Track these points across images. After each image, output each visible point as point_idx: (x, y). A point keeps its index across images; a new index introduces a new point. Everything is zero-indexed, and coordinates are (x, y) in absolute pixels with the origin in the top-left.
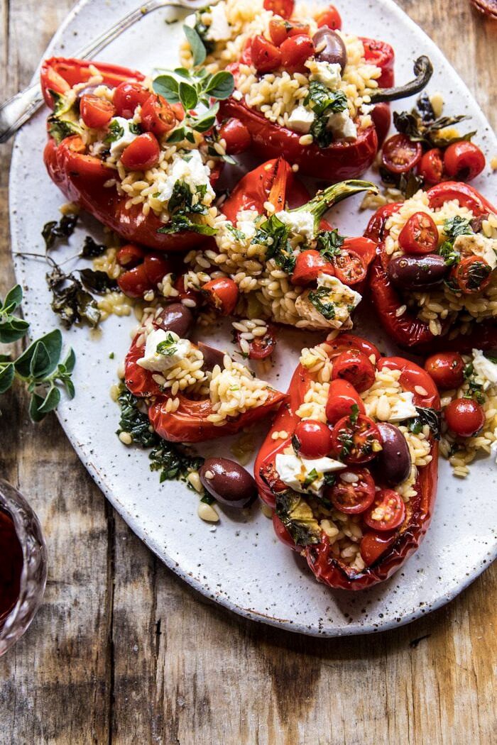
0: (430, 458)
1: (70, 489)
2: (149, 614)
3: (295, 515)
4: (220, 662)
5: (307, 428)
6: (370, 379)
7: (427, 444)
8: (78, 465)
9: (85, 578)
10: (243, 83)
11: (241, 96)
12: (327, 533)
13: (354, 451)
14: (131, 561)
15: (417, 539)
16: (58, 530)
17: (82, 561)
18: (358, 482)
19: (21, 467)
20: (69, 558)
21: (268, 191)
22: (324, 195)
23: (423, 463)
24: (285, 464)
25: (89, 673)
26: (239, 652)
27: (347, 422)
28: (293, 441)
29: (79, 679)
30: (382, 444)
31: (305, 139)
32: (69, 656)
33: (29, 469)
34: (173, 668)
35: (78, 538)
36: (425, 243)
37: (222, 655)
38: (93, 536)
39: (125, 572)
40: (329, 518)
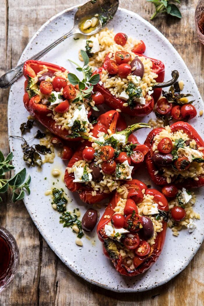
0: (162, 229)
1: (26, 229)
2: (54, 279)
3: (110, 248)
4: (80, 299)
5: (117, 217)
6: (141, 200)
7: (161, 224)
8: (30, 219)
9: (30, 263)
10: (103, 78)
11: (102, 83)
12: (121, 255)
13: (133, 227)
14: (48, 258)
15: (155, 259)
16: (21, 244)
17: (29, 257)
18: (134, 238)
19: (7, 218)
20: (24, 255)
21: (110, 125)
22: (130, 128)
23: (159, 231)
24: (108, 229)
25: (30, 300)
26: (87, 295)
27: (131, 217)
28: (111, 221)
29: (26, 302)
30: (143, 225)
31: (125, 105)
32: (22, 293)
33: (10, 220)
34: (62, 300)
35: (28, 248)
36: (167, 150)
37: (80, 296)
38: (34, 247)
39: (45, 262)
40: (123, 249)
